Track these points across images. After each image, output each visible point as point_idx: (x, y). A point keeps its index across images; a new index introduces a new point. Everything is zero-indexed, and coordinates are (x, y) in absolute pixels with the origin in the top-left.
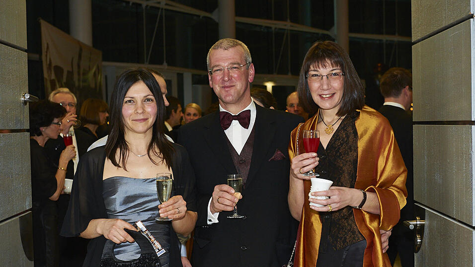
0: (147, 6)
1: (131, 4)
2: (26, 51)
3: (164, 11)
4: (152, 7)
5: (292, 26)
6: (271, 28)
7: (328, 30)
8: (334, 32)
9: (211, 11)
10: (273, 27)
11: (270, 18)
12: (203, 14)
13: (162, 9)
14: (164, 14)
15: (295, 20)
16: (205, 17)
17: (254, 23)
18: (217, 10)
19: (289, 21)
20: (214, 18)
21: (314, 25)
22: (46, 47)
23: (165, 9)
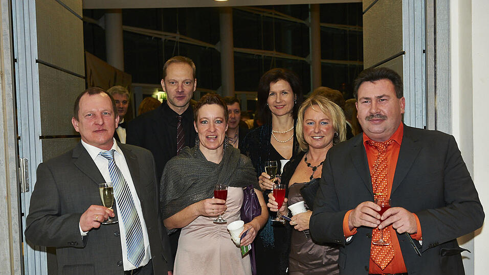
0: (165, 40)
1: (153, 38)
2: (84, 78)
3: (178, 43)
4: (170, 40)
6: (261, 56)
7: (305, 57)
8: (309, 59)
11: (261, 49)
12: (208, 45)
13: (177, 42)
14: (178, 45)
15: (280, 49)
16: (210, 48)
18: (219, 42)
19: (274, 50)
20: (216, 48)
21: (294, 54)
23: (180, 42)
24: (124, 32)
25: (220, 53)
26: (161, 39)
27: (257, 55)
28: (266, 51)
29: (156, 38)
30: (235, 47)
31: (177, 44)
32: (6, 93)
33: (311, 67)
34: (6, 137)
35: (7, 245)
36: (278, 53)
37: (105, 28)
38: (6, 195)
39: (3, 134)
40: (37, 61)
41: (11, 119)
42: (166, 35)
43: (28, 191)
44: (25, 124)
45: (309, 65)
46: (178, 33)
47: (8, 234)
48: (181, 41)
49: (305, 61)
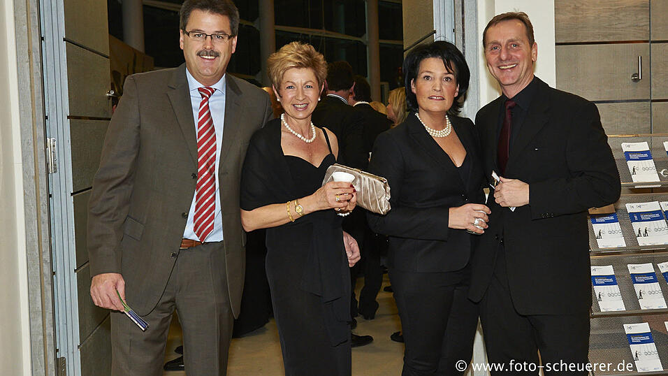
5: (327, 34)
6: (308, 35)
7: (360, 37)
8: (365, 39)
9: (252, 21)
10: (310, 34)
11: (308, 27)
15: (330, 27)
16: (246, 26)
17: (291, 31)
18: (258, 19)
19: (324, 28)
20: (254, 26)
21: (347, 33)
25: (259, 32)
27: (303, 34)
28: (315, 30)
30: (276, 24)
32: (35, 72)
33: (367, 49)
34: (34, 116)
35: (35, 226)
36: (328, 32)
38: (34, 175)
39: (31, 113)
40: (64, 40)
41: (39, 98)
43: (55, 172)
44: (53, 104)
45: (365, 47)
47: (36, 215)
49: (360, 41)
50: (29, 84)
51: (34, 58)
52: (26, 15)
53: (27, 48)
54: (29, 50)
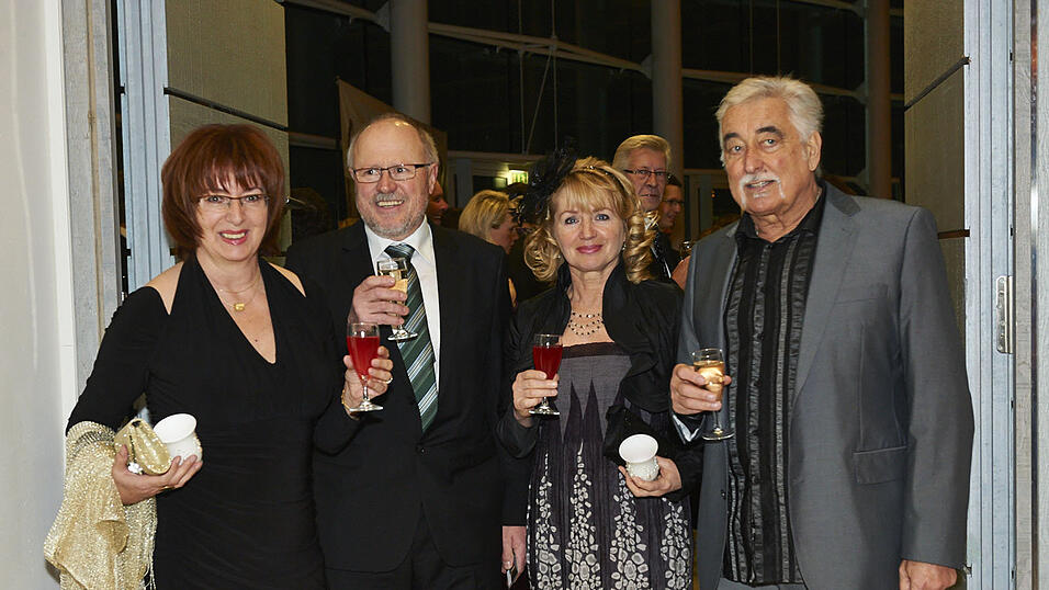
0: (527, 53)
2: (285, 129)
3: (555, 61)
4: (535, 55)
5: (561, 50)
7: (853, 89)
10: (521, 50)
12: (625, 65)
13: (552, 57)
14: (555, 66)
16: (627, 70)
18: (649, 58)
20: (642, 71)
22: (348, 125)
23: (558, 59)
24: (432, 37)
25: (650, 82)
26: (516, 51)
29: (504, 49)
30: (685, 67)
31: (551, 62)
33: (867, 111)
37: (391, 29)
39: (93, 244)
40: (166, 91)
42: (527, 44)
45: (863, 107)
46: (554, 37)
48: (563, 55)
49: (852, 98)
50: (90, 184)
51: (99, 130)
52: (84, 41)
53: (87, 109)
54: (90, 112)
